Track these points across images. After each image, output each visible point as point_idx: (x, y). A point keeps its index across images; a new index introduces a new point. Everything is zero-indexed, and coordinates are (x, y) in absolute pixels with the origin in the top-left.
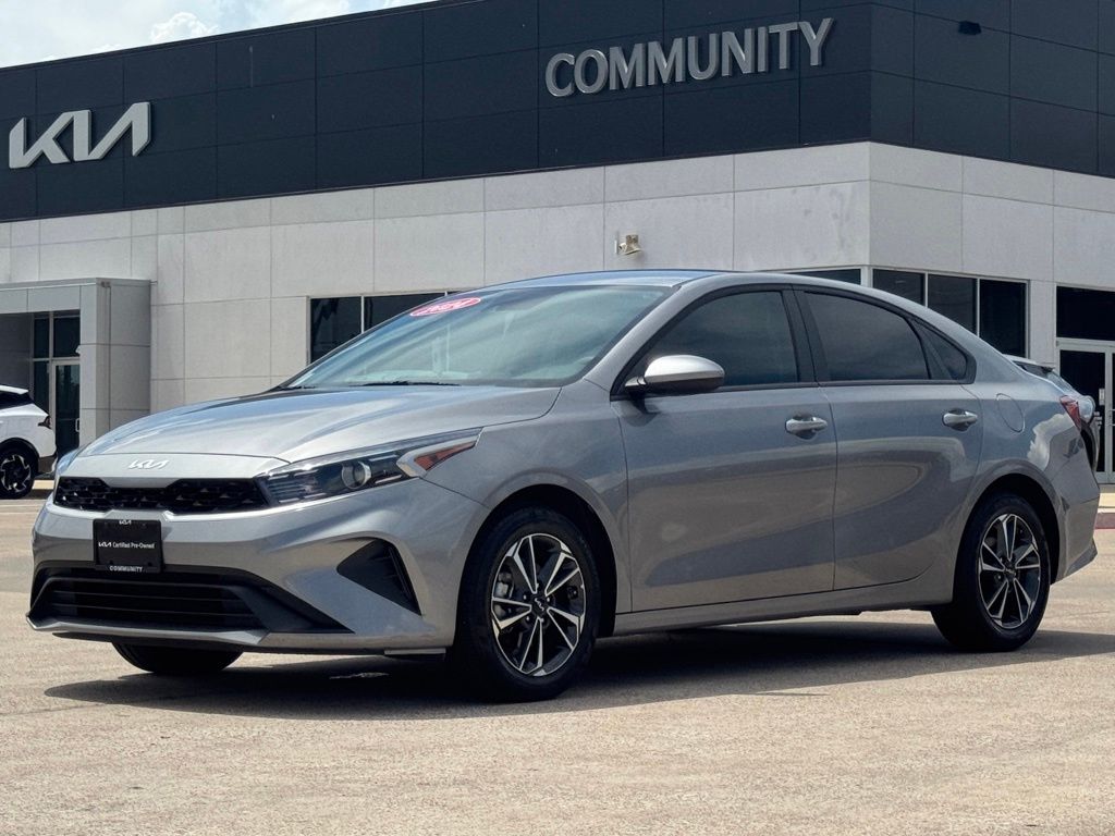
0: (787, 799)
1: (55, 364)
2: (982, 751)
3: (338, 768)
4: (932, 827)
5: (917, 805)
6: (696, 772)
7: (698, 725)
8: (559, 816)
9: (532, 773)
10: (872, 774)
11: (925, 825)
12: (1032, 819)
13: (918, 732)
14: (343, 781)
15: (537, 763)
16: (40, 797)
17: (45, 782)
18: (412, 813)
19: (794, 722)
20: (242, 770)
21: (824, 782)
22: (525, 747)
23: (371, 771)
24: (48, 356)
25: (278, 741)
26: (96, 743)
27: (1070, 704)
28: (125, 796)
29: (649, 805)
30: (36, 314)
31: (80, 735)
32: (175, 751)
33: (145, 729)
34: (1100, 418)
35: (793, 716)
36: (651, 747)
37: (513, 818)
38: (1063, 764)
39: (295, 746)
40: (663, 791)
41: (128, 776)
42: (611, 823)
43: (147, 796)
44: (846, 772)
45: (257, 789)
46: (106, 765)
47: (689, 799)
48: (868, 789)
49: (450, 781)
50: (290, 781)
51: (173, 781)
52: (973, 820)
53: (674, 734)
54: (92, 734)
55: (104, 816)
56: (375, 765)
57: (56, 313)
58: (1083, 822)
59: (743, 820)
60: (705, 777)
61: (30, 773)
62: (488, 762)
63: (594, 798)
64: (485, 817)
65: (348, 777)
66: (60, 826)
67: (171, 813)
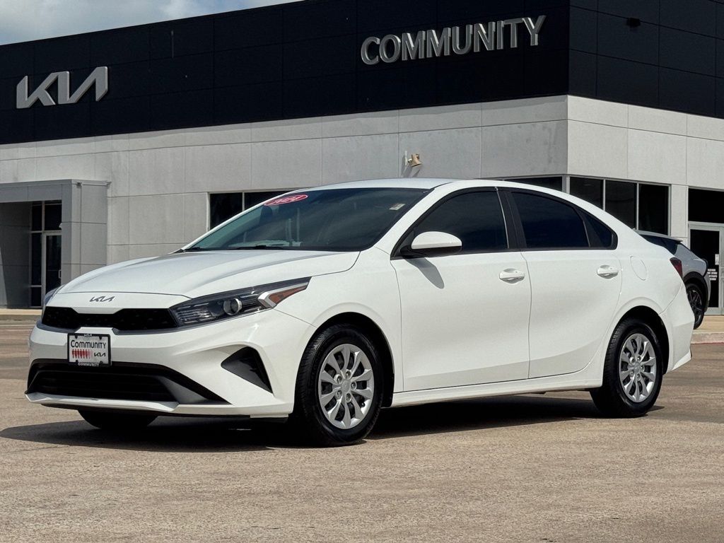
0: (471, 503)
1: (45, 234)
2: (597, 476)
3: (199, 484)
4: (554, 519)
5: (549, 507)
6: (419, 488)
7: (427, 460)
8: (330, 512)
9: (318, 488)
10: (526, 489)
11: (551, 518)
12: (616, 514)
13: (562, 465)
14: (201, 492)
15: (322, 482)
16: (15, 500)
17: (19, 492)
18: (240, 510)
19: (487, 459)
20: (141, 485)
21: (495, 493)
22: (316, 472)
23: (219, 486)
24: (41, 230)
25: (166, 469)
26: (53, 470)
27: (659, 449)
28: (67, 500)
29: (385, 506)
30: (34, 203)
31: (44, 465)
32: (101, 474)
33: (84, 461)
34: (716, 273)
35: (487, 455)
36: (394, 473)
37: (302, 513)
38: (644, 484)
39: (175, 472)
40: (396, 498)
41: (70, 488)
42: (361, 516)
43: (80, 500)
44: (510, 488)
45: (148, 496)
46: (58, 482)
47: (411, 502)
48: (521, 497)
49: (267, 492)
50: (169, 492)
51: (97, 491)
52: (580, 515)
53: (410, 465)
54: (51, 464)
55: (53, 511)
56: (223, 482)
57: (46, 202)
58: (646, 516)
59: (441, 515)
60: (424, 490)
61: (10, 487)
62: (293, 481)
63: (353, 502)
64: (285, 513)
65: (205, 489)
66: (25, 517)
67: (93, 510)
